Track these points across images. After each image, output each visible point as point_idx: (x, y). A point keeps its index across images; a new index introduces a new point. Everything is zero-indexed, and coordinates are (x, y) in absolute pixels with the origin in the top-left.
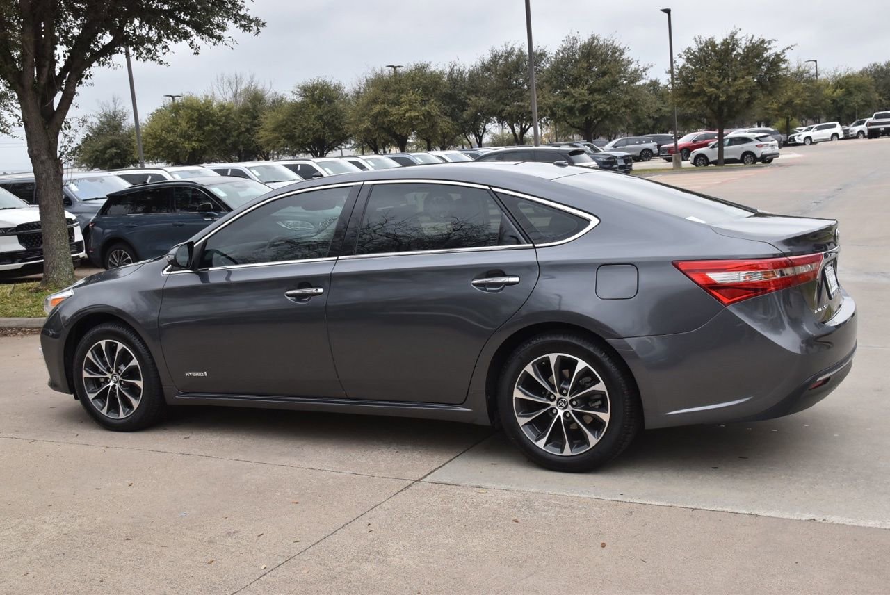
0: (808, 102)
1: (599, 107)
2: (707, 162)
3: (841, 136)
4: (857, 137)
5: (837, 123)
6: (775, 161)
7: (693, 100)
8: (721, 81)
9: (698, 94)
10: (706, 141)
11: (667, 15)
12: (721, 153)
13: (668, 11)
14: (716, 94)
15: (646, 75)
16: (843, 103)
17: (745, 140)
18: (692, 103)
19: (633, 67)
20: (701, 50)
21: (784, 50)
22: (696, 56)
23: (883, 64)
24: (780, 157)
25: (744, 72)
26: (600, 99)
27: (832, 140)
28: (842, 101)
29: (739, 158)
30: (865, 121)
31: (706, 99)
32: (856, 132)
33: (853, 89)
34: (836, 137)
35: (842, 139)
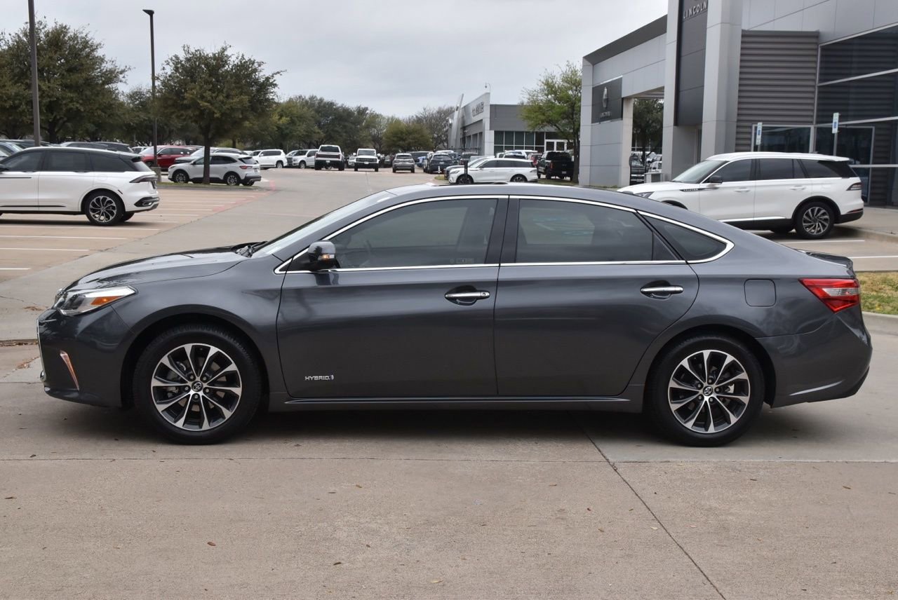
0: (255, 127)
1: (71, 105)
2: (187, 179)
3: (285, 164)
4: (299, 167)
5: (282, 151)
6: (256, 184)
7: (183, 112)
8: (216, 97)
9: (186, 107)
10: (172, 156)
11: (149, 16)
12: (207, 170)
13: (151, 13)
14: (210, 109)
15: (124, 77)
16: (287, 131)
17: (229, 160)
18: (182, 115)
19: (106, 66)
20: (188, 60)
21: (273, 74)
22: (182, 65)
23: (307, 98)
24: (263, 180)
25: (238, 91)
26: (72, 98)
27: (276, 167)
28: (287, 128)
29: (222, 178)
30: (306, 152)
31: (197, 113)
32: (299, 161)
33: (296, 119)
34: (280, 165)
35: (286, 167)
